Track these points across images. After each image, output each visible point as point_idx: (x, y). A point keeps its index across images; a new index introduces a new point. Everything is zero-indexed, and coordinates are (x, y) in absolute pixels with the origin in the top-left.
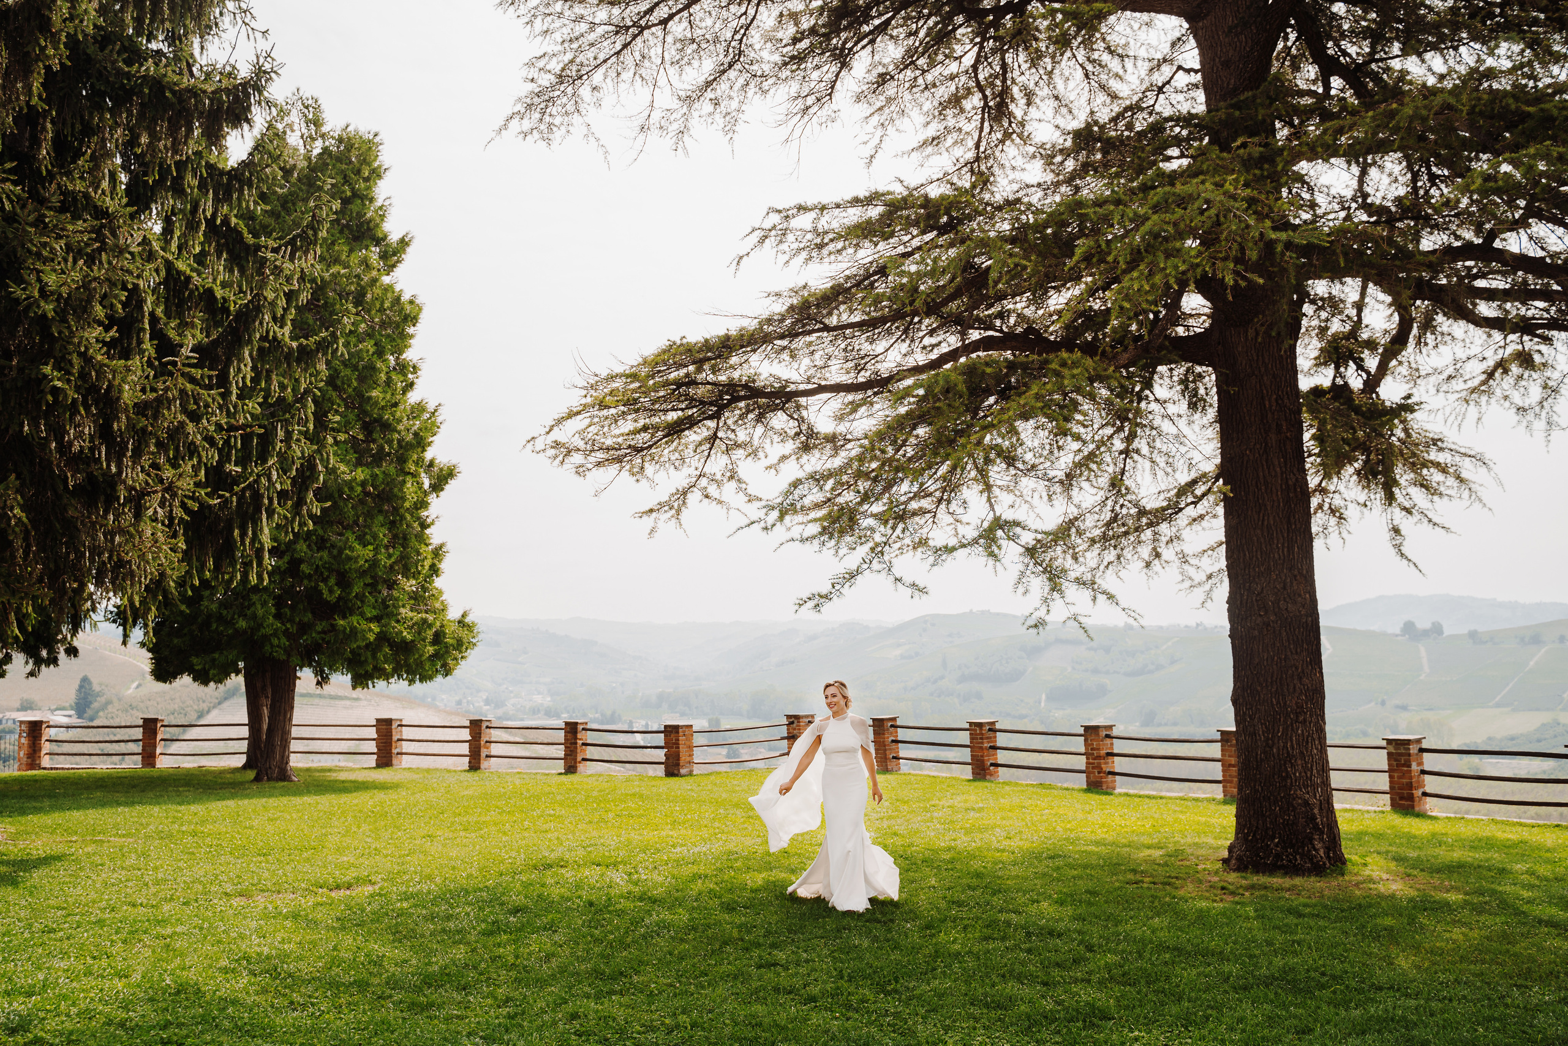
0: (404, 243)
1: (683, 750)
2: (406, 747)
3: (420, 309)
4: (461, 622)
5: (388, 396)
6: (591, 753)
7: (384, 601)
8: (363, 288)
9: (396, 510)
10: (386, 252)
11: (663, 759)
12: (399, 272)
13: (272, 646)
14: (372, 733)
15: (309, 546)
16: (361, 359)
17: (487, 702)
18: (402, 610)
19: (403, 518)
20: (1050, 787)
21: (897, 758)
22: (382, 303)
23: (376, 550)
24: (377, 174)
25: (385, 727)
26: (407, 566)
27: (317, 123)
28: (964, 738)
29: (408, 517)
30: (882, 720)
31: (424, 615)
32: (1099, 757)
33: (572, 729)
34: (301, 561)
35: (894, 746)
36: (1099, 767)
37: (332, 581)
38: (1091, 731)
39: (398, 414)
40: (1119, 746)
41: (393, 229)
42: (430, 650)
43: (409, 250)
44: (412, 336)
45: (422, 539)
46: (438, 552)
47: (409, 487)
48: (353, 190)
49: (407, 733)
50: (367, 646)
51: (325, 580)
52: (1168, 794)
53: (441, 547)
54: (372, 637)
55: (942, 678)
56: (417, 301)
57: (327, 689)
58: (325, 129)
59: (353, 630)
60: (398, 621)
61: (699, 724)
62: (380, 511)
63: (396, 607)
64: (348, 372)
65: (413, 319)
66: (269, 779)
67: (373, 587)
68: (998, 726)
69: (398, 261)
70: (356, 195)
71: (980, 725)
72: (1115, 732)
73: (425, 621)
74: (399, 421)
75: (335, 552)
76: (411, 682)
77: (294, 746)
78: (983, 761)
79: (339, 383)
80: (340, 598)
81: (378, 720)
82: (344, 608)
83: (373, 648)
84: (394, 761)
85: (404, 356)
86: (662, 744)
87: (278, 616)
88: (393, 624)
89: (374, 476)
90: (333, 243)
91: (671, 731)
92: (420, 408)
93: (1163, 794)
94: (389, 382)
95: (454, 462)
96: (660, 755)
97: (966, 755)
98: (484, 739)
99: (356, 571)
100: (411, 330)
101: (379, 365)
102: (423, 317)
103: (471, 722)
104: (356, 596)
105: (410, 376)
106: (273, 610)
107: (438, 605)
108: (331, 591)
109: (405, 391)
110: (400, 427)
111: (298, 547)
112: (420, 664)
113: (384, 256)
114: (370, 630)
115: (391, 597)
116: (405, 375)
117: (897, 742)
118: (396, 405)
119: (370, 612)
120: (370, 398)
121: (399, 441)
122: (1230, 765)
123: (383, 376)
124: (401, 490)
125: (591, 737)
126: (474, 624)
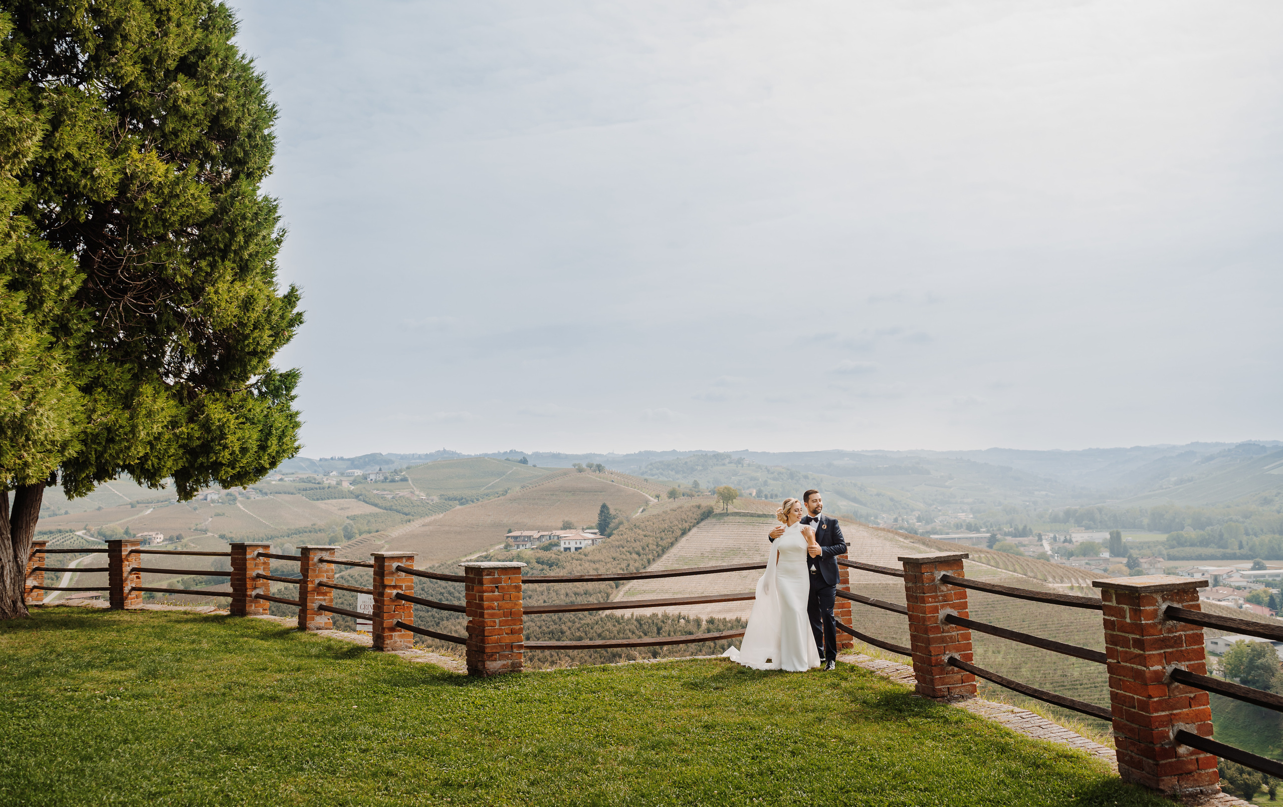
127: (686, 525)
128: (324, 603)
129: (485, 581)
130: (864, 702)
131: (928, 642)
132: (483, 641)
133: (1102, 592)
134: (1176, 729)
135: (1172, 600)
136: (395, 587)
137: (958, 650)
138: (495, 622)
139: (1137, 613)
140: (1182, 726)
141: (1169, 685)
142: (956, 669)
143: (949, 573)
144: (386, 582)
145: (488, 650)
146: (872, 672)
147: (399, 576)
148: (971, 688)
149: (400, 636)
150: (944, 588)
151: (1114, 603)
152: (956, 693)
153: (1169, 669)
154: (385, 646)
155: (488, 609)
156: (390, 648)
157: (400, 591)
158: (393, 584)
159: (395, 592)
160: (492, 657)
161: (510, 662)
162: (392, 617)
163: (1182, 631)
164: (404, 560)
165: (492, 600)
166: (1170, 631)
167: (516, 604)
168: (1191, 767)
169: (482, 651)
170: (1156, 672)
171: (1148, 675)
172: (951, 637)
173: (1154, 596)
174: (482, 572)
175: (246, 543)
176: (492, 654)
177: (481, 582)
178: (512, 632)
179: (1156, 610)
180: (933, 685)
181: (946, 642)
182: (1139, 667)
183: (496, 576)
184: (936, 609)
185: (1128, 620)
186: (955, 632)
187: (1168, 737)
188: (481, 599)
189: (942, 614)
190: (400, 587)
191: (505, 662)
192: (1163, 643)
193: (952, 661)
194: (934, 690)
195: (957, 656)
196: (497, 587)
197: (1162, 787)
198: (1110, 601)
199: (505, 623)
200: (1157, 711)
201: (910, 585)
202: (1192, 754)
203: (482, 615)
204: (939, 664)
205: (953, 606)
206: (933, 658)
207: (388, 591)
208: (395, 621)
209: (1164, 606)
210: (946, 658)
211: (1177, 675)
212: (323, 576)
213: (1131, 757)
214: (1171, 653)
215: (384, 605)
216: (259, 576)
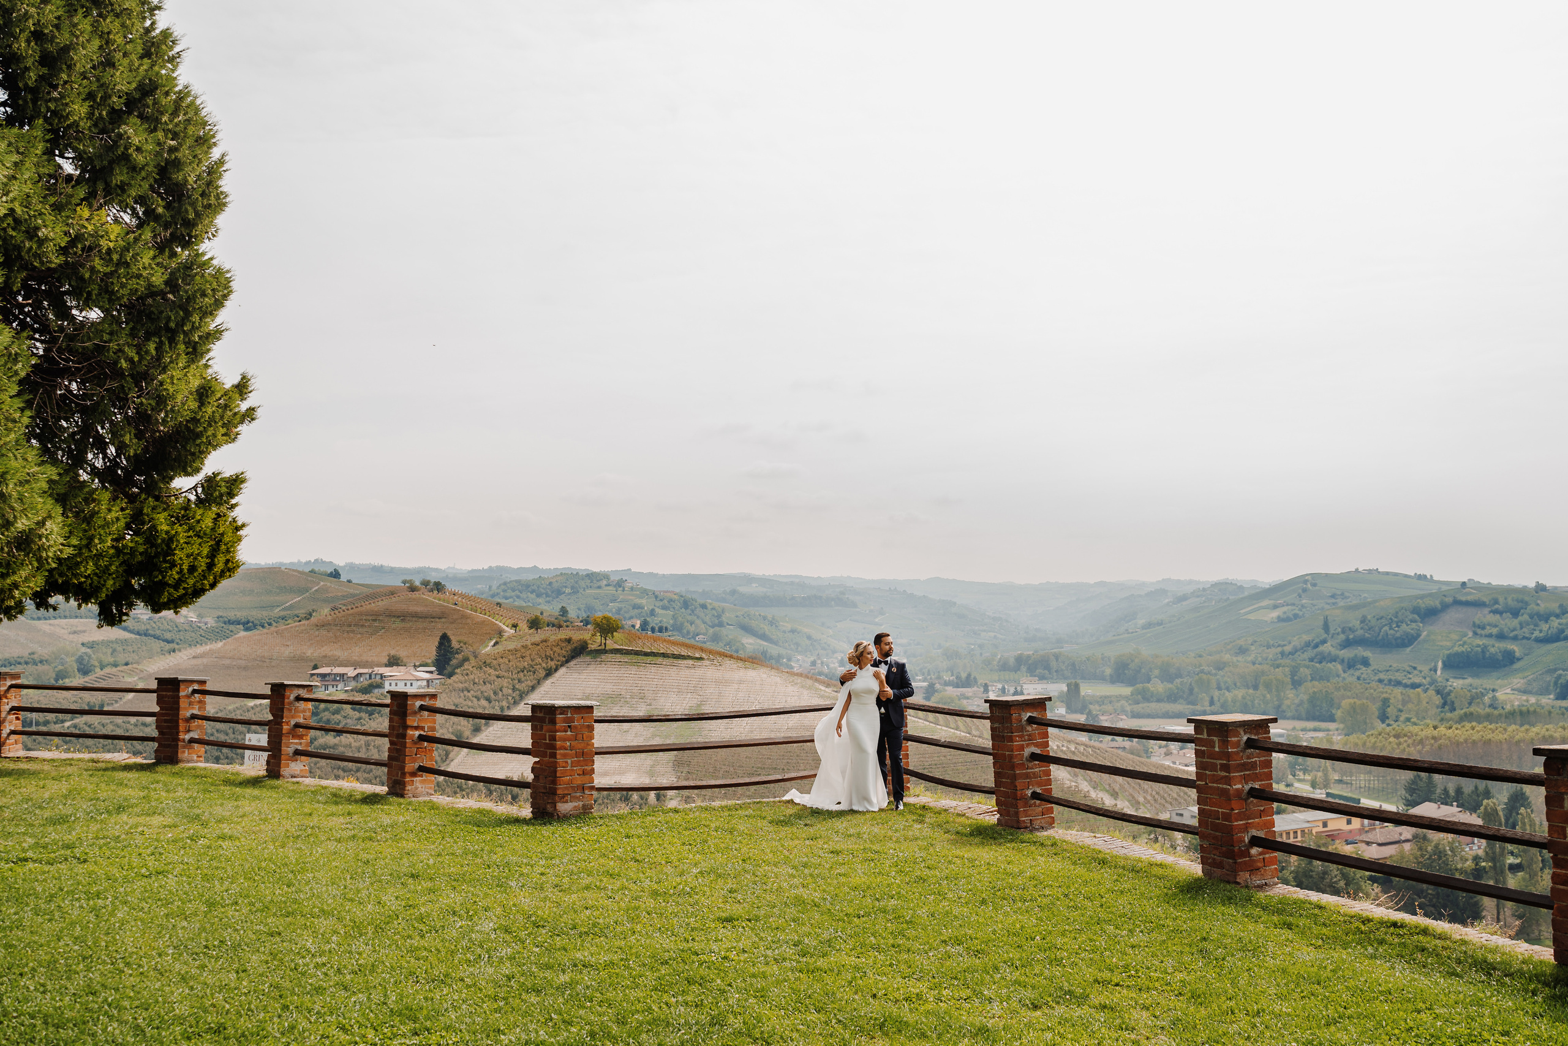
55: (1324, 642)
127: (552, 664)
128: (300, 748)
129: (558, 721)
130: (958, 833)
131: (1014, 777)
132: (554, 782)
133: (1195, 727)
134: (1250, 834)
135: (1251, 733)
136: (416, 728)
137: (1039, 785)
138: (567, 762)
139: (1225, 743)
140: (1254, 832)
141: (1246, 800)
142: (1038, 802)
143: (1035, 714)
144: (409, 723)
145: (559, 792)
146: (946, 810)
147: (421, 716)
148: (1050, 820)
149: (422, 782)
150: (1029, 728)
151: (1205, 736)
152: (1036, 824)
153: (1247, 787)
154: (406, 792)
155: (560, 749)
156: (411, 795)
157: (422, 733)
158: (416, 724)
159: (417, 733)
160: (563, 798)
161: (581, 803)
162: (414, 761)
163: (1257, 757)
164: (427, 699)
165: (565, 740)
166: (1248, 758)
167: (588, 745)
168: (1260, 864)
169: (553, 792)
170: (1237, 790)
171: (1231, 792)
172: (1034, 773)
173: (1238, 729)
174: (555, 711)
175: (180, 677)
176: (564, 796)
177: (553, 722)
178: (584, 773)
179: (1239, 741)
180: (1018, 817)
181: (1030, 778)
182: (1225, 786)
183: (569, 715)
184: (1022, 748)
185: (1217, 749)
186: (1037, 768)
187: (1244, 841)
188: (553, 738)
189: (1027, 752)
190: (423, 728)
191: (576, 804)
192: (1243, 767)
193: (1035, 795)
194: (1018, 821)
195: (1039, 791)
196: (569, 727)
197: (1238, 880)
198: (1202, 734)
199: (578, 763)
200: (1237, 821)
201: (996, 725)
202: (1260, 854)
203: (554, 755)
204: (1023, 798)
205: (1036, 745)
206: (1019, 793)
207: (410, 732)
208: (417, 765)
209: (1245, 738)
210: (1029, 793)
211: (1253, 793)
212: (300, 717)
213: (1214, 859)
214: (1248, 775)
215: (406, 747)
216: (194, 717)
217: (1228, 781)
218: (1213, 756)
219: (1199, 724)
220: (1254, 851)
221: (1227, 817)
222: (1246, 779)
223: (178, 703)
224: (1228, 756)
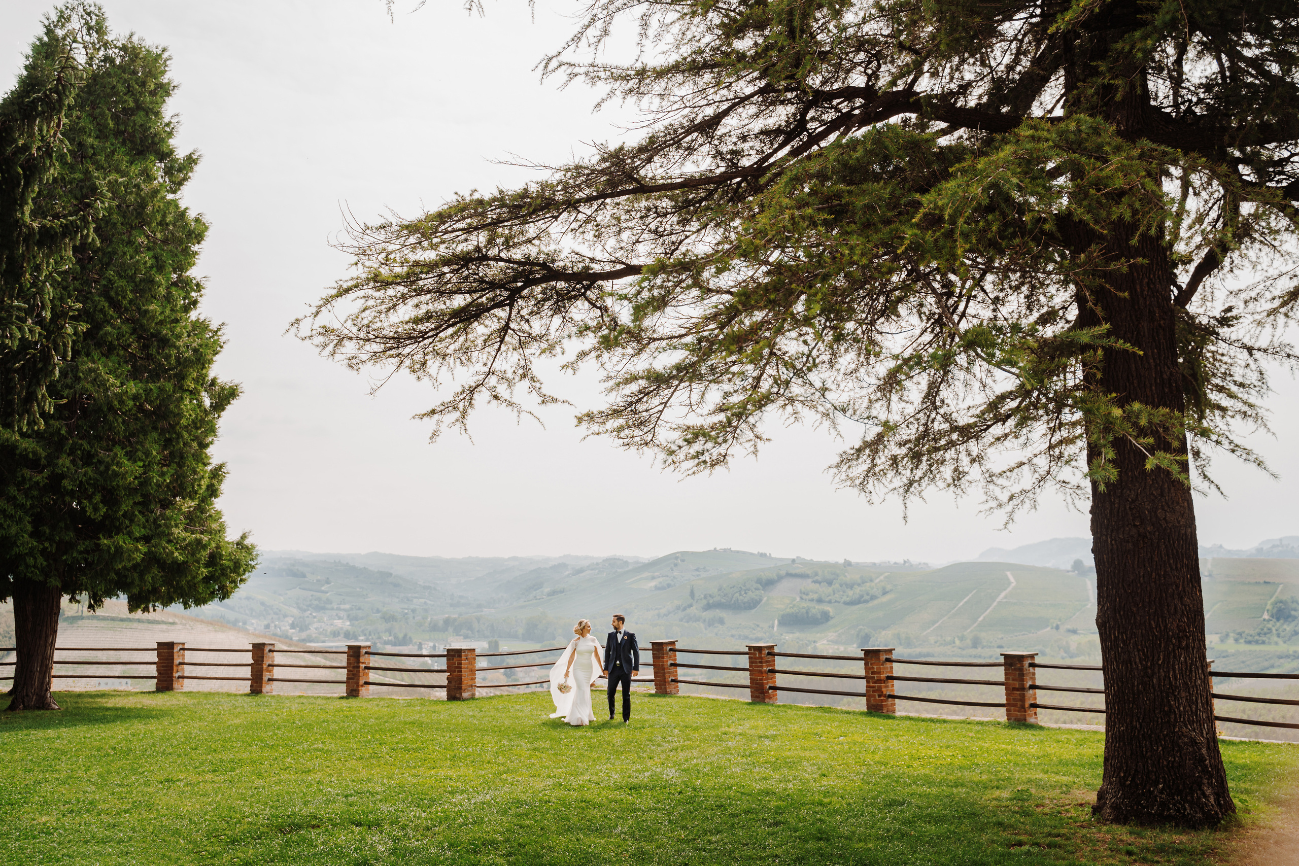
0: (191, 161)
1: (465, 674)
2: (188, 671)
3: (207, 228)
4: (240, 544)
5: (168, 312)
6: (373, 676)
7: (155, 520)
8: (143, 199)
9: (172, 427)
10: (172, 167)
11: (445, 683)
12: (186, 189)
13: (27, 566)
14: (153, 657)
15: (73, 462)
16: (137, 270)
17: (293, 626)
18: (175, 531)
19: (179, 436)
20: (828, 710)
21: (675, 681)
22: (164, 216)
23: (147, 467)
24: (164, 90)
25: (166, 651)
26: (181, 487)
27: (99, 29)
28: (744, 661)
29: (185, 435)
30: (661, 644)
31: (198, 536)
32: (879, 681)
33: (354, 653)
34: (63, 476)
35: (672, 669)
36: (879, 690)
37: (97, 498)
38: (871, 656)
39: (178, 330)
40: (898, 670)
41: (180, 146)
42: (204, 571)
43: (196, 168)
44: (196, 253)
45: (201, 459)
46: (217, 474)
47: (187, 404)
48: (136, 101)
49: (189, 657)
50: (135, 567)
51: (90, 498)
52: (949, 718)
53: (220, 467)
54: (138, 557)
55: (690, 606)
56: (204, 220)
57: (99, 612)
58: (109, 38)
59: (119, 550)
60: (169, 541)
61: (480, 646)
62: (155, 428)
63: (168, 527)
64: (123, 283)
65: (199, 237)
66: (25, 708)
67: (145, 505)
68: (776, 650)
69: (185, 179)
70: (139, 107)
71: (759, 649)
72: (894, 656)
73: (199, 542)
74: (179, 337)
75: (102, 468)
76: (186, 605)
77: (56, 670)
78: (762, 685)
79: (112, 294)
80: (106, 517)
81: (159, 644)
82: (110, 526)
83: (141, 569)
84: (175, 685)
85: (188, 273)
86: (445, 668)
87: (35, 534)
88: (164, 543)
89: (148, 392)
90: (113, 152)
91: (454, 656)
92: (200, 327)
93: (944, 717)
94: (168, 298)
95: (236, 382)
96: (443, 679)
97: (744, 678)
98: (267, 662)
99: (125, 489)
100: (195, 248)
101: (158, 278)
102: (209, 236)
103: (255, 645)
104: (124, 515)
105: (193, 294)
106: (29, 528)
107: (214, 526)
108: (96, 509)
109: (186, 309)
110: (180, 343)
111: (60, 462)
112: (193, 586)
113: (168, 171)
114: (137, 549)
115: (163, 516)
116: (188, 293)
117: (675, 665)
118: (177, 321)
119: (138, 532)
120: (147, 311)
121: (178, 359)
122: (1014, 689)
123: (162, 291)
124: (178, 406)
125: (374, 661)
126: (253, 547)
132: (456, 685)
135: (769, 650)
136: (366, 663)
137: (674, 675)
139: (759, 654)
140: (770, 684)
141: (767, 673)
142: (673, 683)
143: (671, 647)
144: (359, 661)
148: (679, 689)
149: (367, 689)
150: (669, 653)
151: (753, 652)
152: (672, 691)
154: (358, 694)
155: (460, 669)
156: (360, 695)
158: (363, 661)
159: (364, 665)
161: (471, 693)
162: (363, 679)
165: (463, 665)
167: (474, 666)
169: (457, 688)
176: (463, 690)
177: (460, 656)
178: (472, 679)
180: (666, 690)
183: (465, 653)
184: (667, 661)
188: (460, 664)
191: (469, 693)
196: (466, 658)
199: (469, 675)
203: (457, 672)
207: (360, 665)
208: (365, 681)
209: (767, 652)
210: (668, 680)
211: (769, 670)
213: (755, 696)
215: (359, 673)
216: (181, 664)
217: (762, 667)
218: (756, 658)
219: (750, 648)
220: (770, 691)
221: (761, 680)
222: (767, 666)
223: (173, 656)
224: (762, 658)
